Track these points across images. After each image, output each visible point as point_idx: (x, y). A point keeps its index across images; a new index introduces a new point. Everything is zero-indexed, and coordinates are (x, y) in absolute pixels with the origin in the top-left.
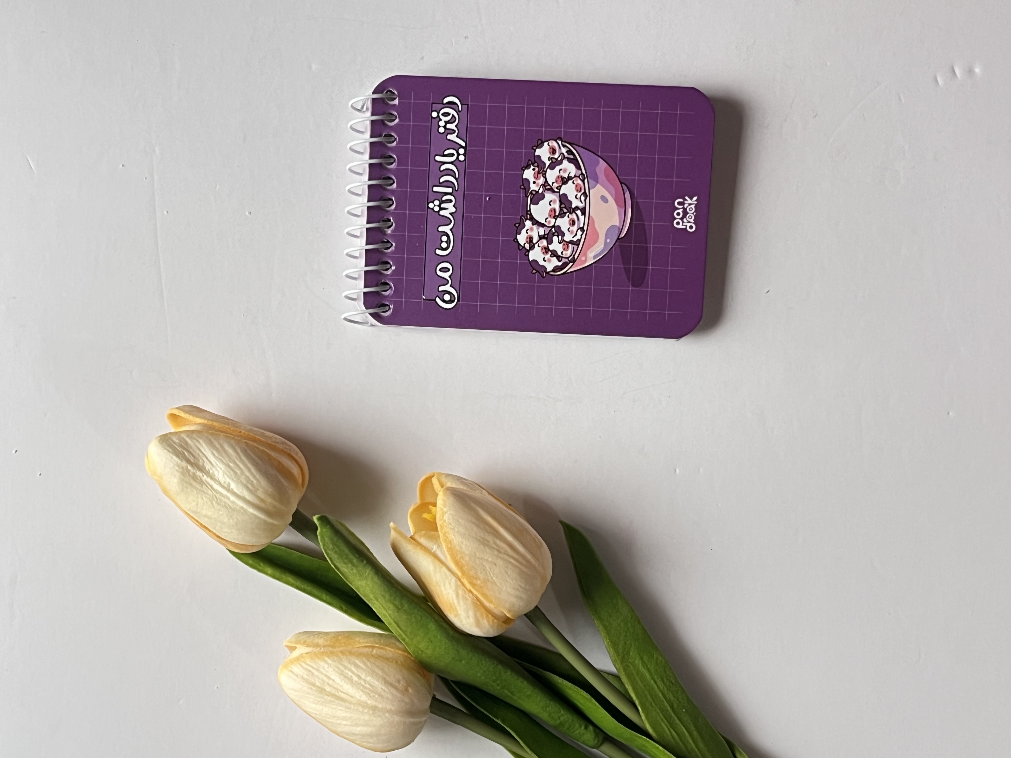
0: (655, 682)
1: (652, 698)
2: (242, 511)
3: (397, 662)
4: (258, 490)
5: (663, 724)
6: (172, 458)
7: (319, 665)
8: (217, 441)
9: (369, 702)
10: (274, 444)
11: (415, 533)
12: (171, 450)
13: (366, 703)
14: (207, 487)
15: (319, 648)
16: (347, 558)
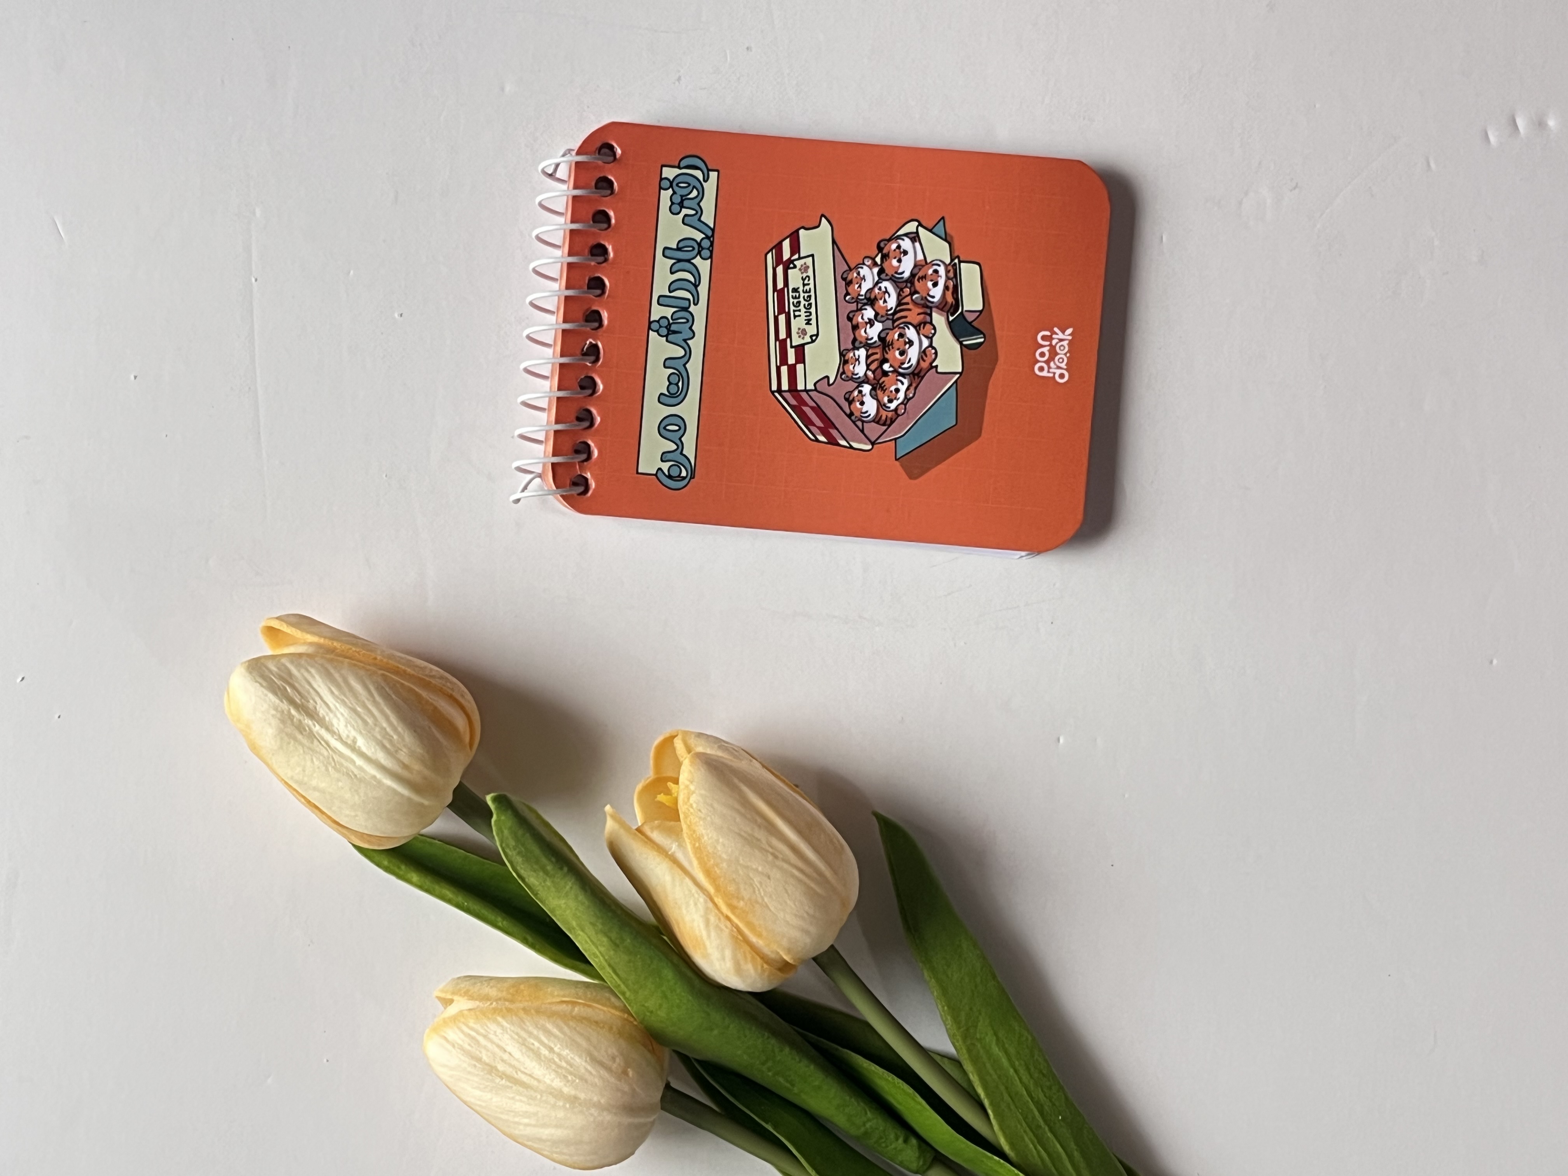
0: (1016, 1071)
1: (1011, 1098)
2: (375, 783)
5: (1026, 1139)
6: (266, 695)
7: (488, 1030)
8: (338, 671)
9: (566, 1090)
10: (428, 679)
11: (644, 823)
12: (264, 684)
13: (561, 1091)
14: (320, 743)
15: (489, 1003)
16: (537, 862)
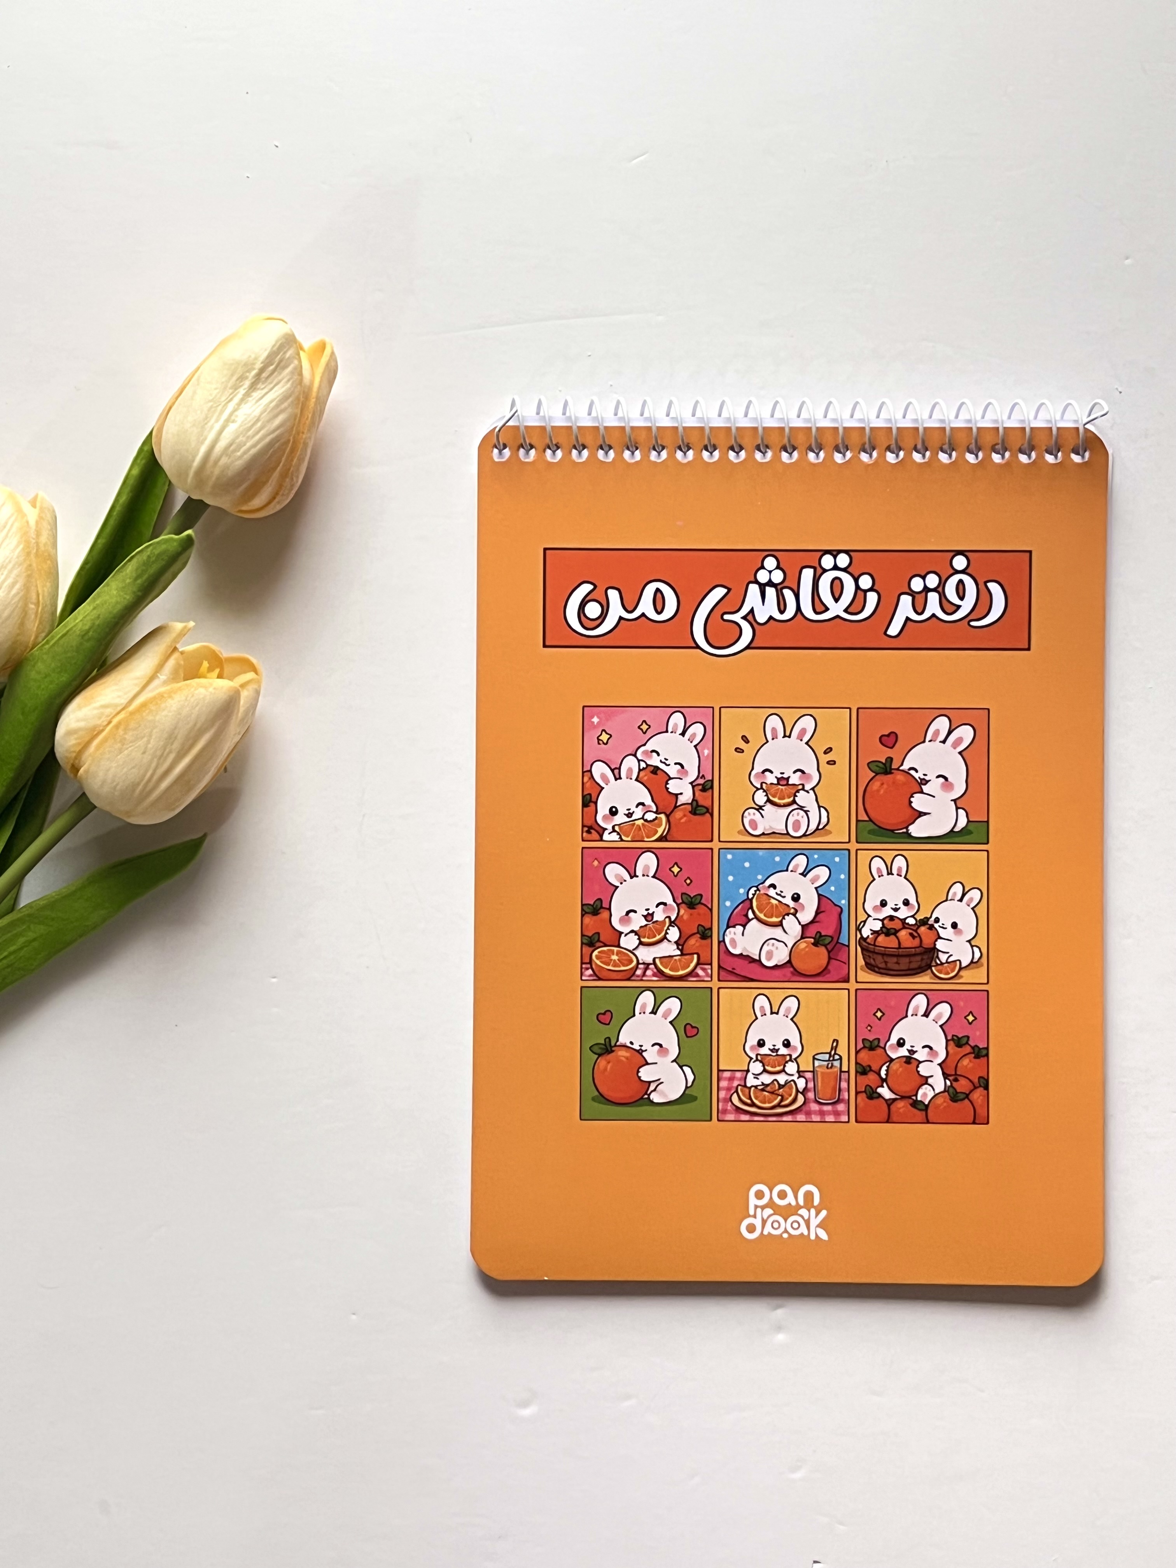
2: (202, 439)
3: (18, 635)
4: (229, 459)
6: (266, 350)
7: (12, 537)
8: (289, 405)
10: (291, 474)
11: (182, 653)
12: (275, 348)
14: (231, 395)
15: (34, 537)
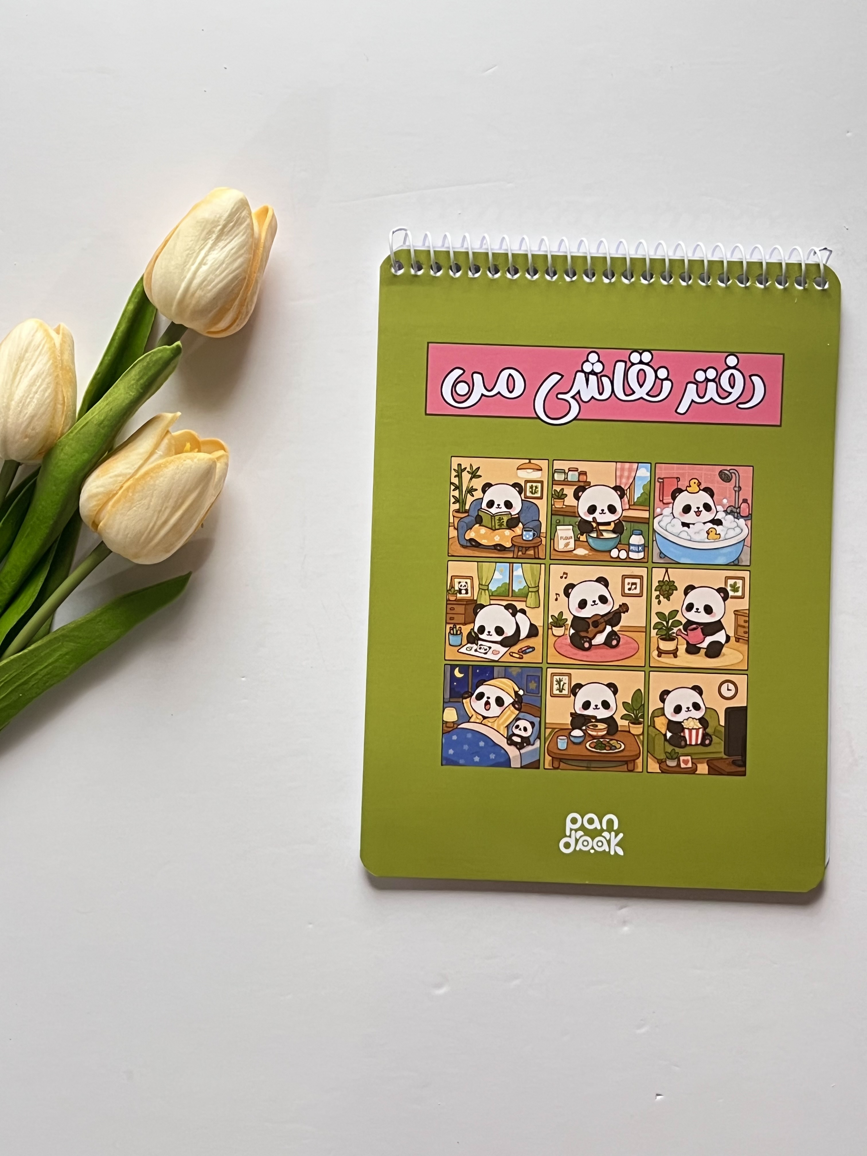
0: (46, 667)
1: (31, 665)
2: (182, 278)
3: (51, 427)
4: (202, 291)
6: (227, 211)
8: (245, 251)
9: (13, 403)
10: (246, 304)
11: (172, 436)
12: (234, 210)
13: (12, 400)
14: (202, 245)
15: (59, 355)
16: (144, 374)
